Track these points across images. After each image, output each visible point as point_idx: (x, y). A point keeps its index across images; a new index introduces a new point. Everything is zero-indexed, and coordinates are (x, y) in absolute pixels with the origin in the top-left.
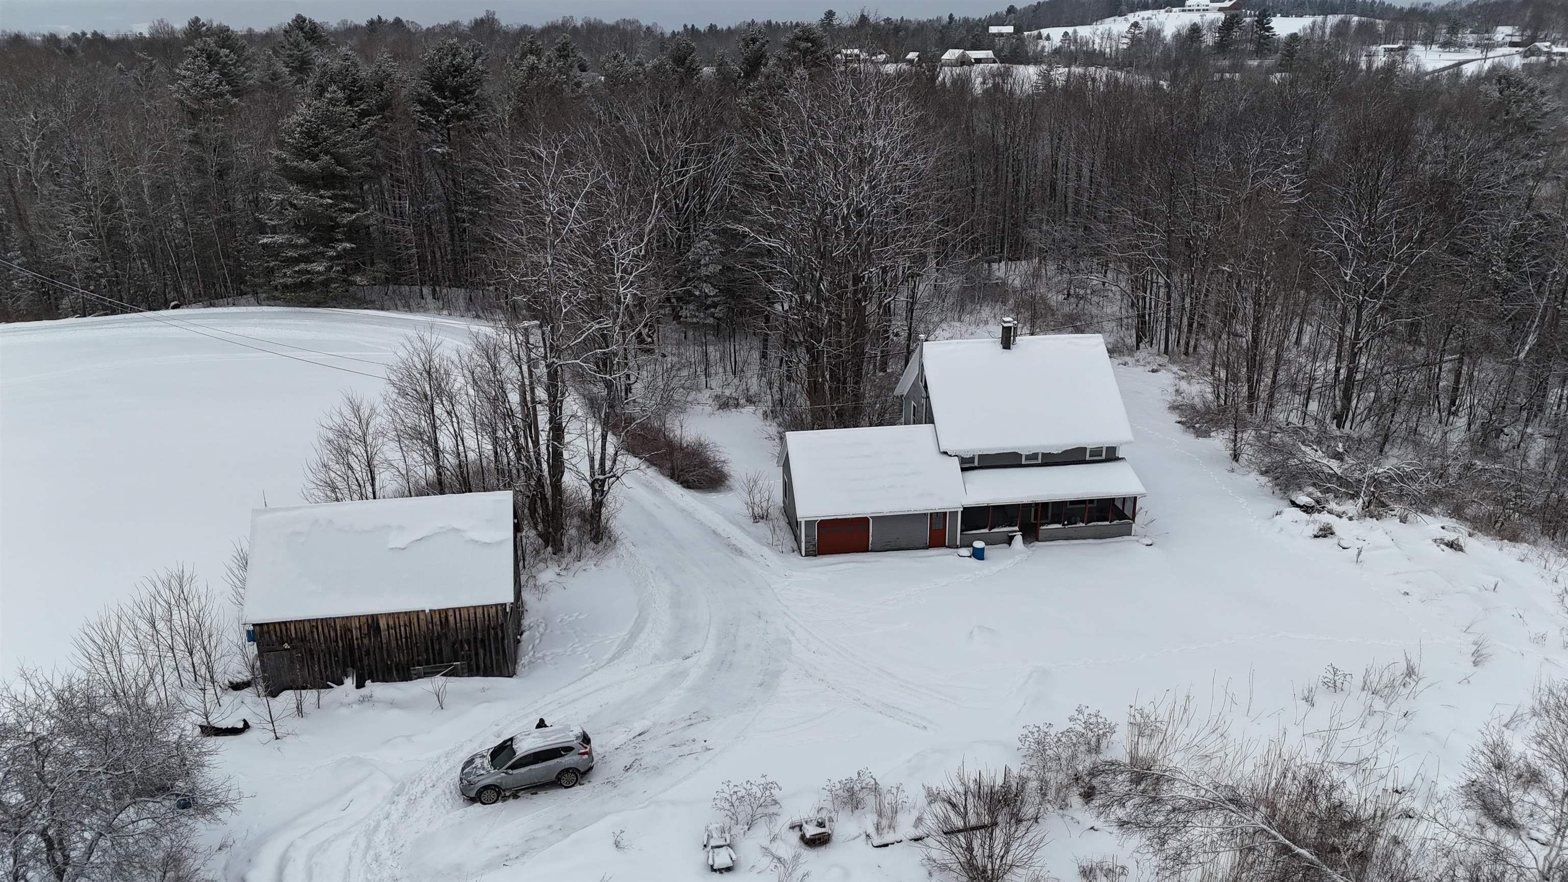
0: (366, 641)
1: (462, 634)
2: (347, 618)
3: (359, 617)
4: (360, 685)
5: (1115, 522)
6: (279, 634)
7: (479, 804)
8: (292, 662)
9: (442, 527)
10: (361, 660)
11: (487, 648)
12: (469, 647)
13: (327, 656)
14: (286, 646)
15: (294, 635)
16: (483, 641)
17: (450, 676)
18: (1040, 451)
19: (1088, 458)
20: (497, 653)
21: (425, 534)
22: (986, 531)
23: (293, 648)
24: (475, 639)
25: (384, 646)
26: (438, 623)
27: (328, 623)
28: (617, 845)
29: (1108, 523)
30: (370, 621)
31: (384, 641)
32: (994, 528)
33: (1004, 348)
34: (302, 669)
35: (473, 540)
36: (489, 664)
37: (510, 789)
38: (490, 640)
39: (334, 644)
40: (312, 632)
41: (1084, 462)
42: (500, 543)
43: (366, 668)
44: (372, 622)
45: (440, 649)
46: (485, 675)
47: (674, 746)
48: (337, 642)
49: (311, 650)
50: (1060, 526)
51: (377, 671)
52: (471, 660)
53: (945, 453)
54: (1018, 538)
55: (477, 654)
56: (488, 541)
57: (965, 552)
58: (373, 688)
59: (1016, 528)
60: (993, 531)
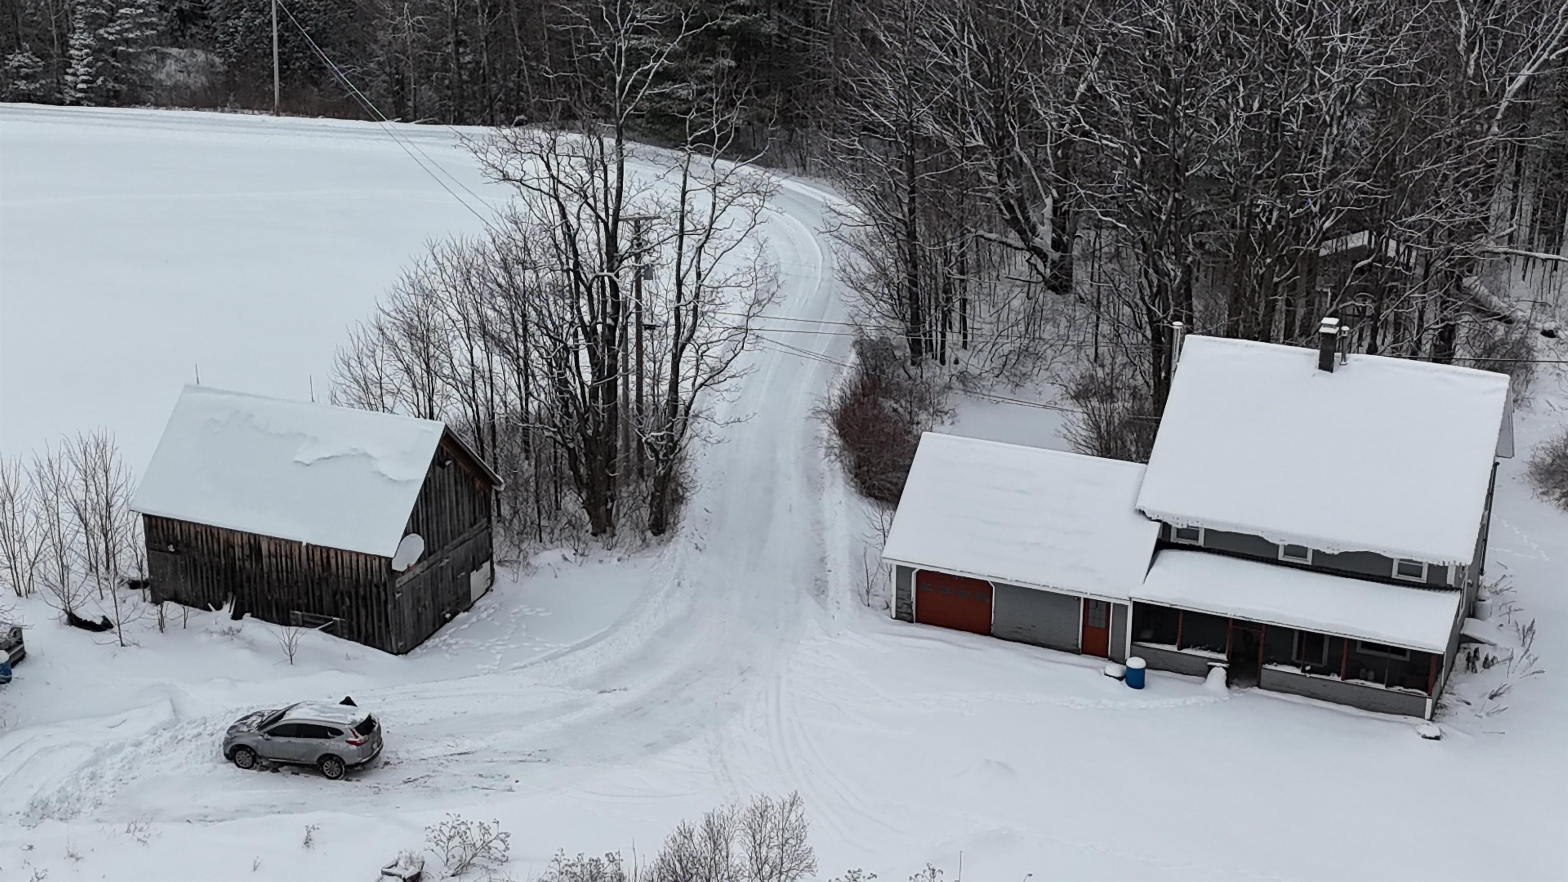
0: (247, 564)
1: (344, 583)
2: (231, 531)
3: (242, 533)
4: (237, 616)
5: (1396, 689)
6: (166, 533)
7: (233, 765)
8: (176, 571)
9: (355, 449)
10: (242, 587)
11: (369, 609)
12: (351, 602)
13: (210, 572)
14: (171, 548)
15: (179, 538)
16: (364, 598)
17: (328, 632)
18: (1311, 546)
19: (1394, 575)
20: (380, 620)
21: (334, 454)
22: (1174, 648)
23: (177, 552)
24: (357, 593)
25: (265, 576)
26: (320, 563)
27: (211, 531)
28: (306, 843)
29: (1382, 687)
30: (252, 541)
31: (265, 570)
32: (1188, 647)
33: (1321, 367)
34: (185, 582)
35: (379, 473)
36: (370, 630)
37: (267, 759)
38: (372, 600)
39: (217, 559)
40: (196, 539)
41: (1387, 580)
42: (408, 482)
43: (247, 598)
44: (254, 542)
45: (321, 596)
46: (366, 643)
47: (481, 776)
48: (219, 556)
49: (195, 560)
50: (1298, 671)
51: (257, 605)
52: (352, 620)
53: (1142, 513)
54: (1218, 674)
55: (358, 614)
56: (394, 478)
57: (1115, 669)
58: (251, 625)
59: (1223, 657)
60: (1184, 651)
